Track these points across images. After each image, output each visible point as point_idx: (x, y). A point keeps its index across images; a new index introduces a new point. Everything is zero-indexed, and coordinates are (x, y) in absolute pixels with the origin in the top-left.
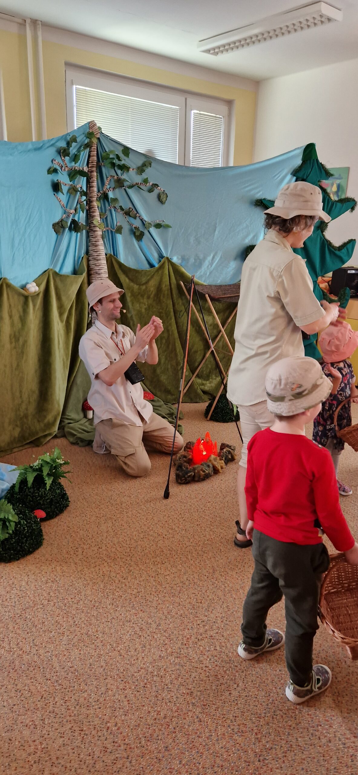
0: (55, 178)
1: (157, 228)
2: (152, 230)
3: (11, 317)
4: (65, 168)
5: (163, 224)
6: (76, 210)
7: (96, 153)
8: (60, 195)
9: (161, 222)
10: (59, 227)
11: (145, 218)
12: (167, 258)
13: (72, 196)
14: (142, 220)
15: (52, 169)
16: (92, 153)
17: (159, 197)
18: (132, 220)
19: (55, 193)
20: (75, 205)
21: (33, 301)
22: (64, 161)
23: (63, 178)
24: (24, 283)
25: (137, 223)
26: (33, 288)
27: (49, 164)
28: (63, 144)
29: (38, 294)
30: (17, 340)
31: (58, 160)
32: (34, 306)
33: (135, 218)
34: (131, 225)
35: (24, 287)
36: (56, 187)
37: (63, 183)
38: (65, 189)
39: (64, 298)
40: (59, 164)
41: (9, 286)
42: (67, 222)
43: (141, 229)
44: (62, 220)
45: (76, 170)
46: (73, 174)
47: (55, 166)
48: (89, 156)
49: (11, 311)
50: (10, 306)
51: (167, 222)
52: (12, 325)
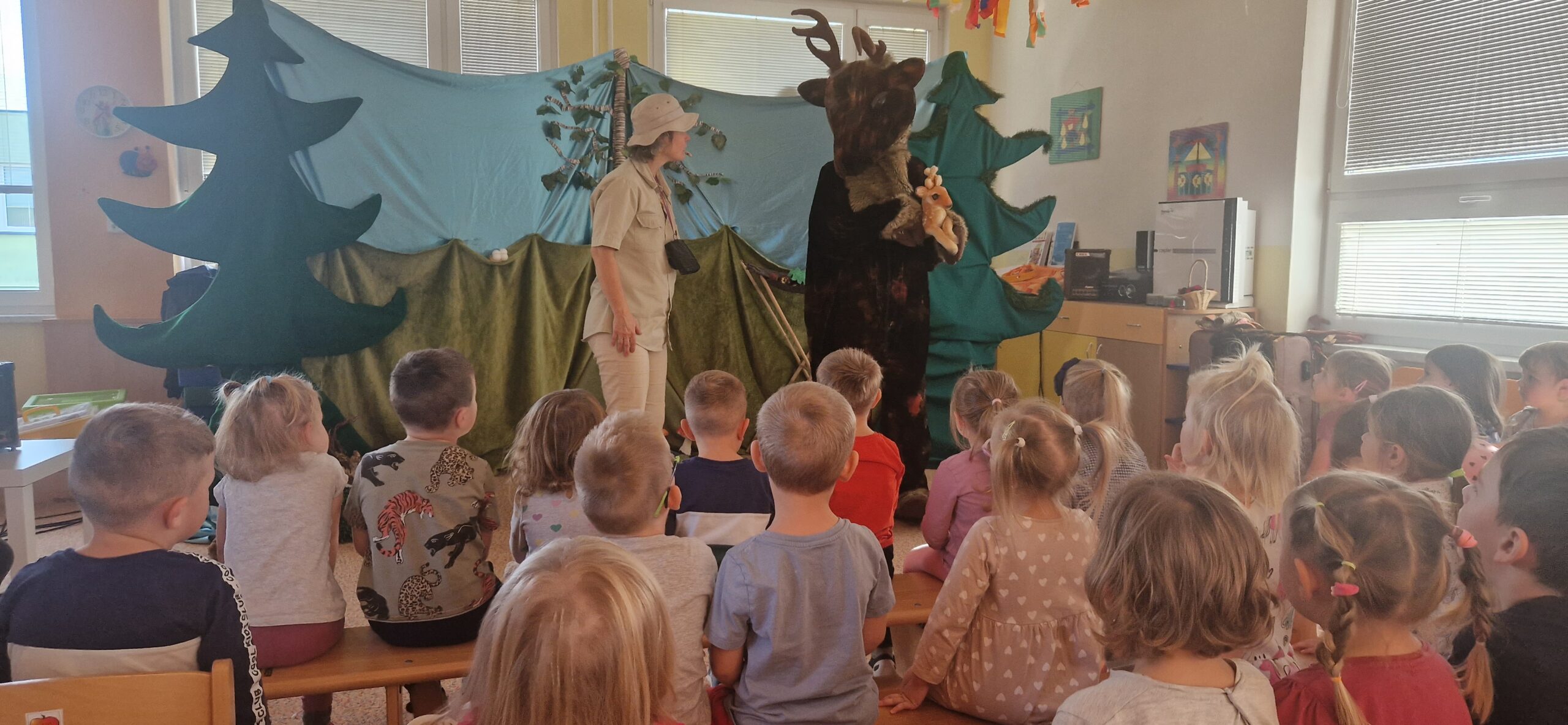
0: (548, 118)
1: (712, 184)
2: (703, 185)
3: (465, 288)
4: (567, 109)
5: (721, 178)
6: (582, 161)
7: (624, 88)
8: (556, 141)
9: (718, 176)
10: (552, 181)
11: (694, 172)
12: (727, 227)
13: (578, 144)
14: (688, 174)
15: (544, 108)
16: (618, 89)
17: (713, 140)
18: (674, 174)
19: (548, 138)
20: (583, 154)
21: (502, 274)
22: (565, 98)
23: (566, 120)
24: (489, 248)
25: (682, 179)
26: (501, 255)
27: (543, 102)
28: (567, 78)
29: (510, 265)
30: (474, 320)
31: (557, 96)
32: (505, 279)
33: (678, 170)
34: (673, 180)
35: (489, 255)
36: (552, 131)
37: (563, 126)
38: (566, 134)
39: (558, 274)
40: (557, 102)
41: (463, 250)
42: (567, 176)
43: (689, 186)
44: (559, 172)
45: (586, 109)
46: (581, 114)
47: (548, 105)
48: (614, 92)
49: (466, 281)
50: (465, 275)
51: (726, 175)
52: (468, 299)
